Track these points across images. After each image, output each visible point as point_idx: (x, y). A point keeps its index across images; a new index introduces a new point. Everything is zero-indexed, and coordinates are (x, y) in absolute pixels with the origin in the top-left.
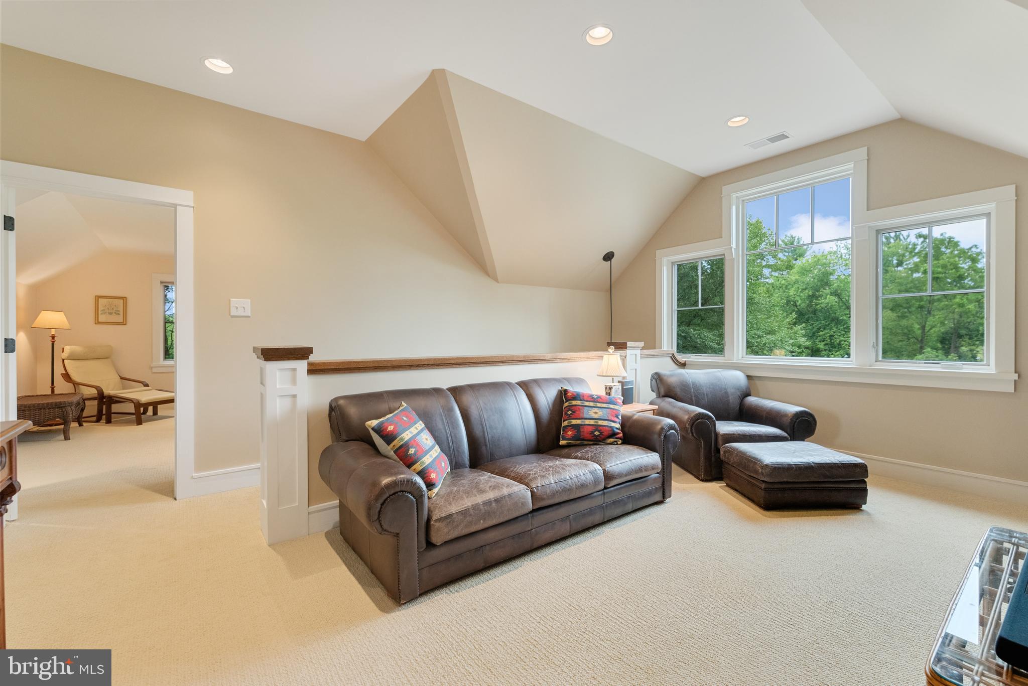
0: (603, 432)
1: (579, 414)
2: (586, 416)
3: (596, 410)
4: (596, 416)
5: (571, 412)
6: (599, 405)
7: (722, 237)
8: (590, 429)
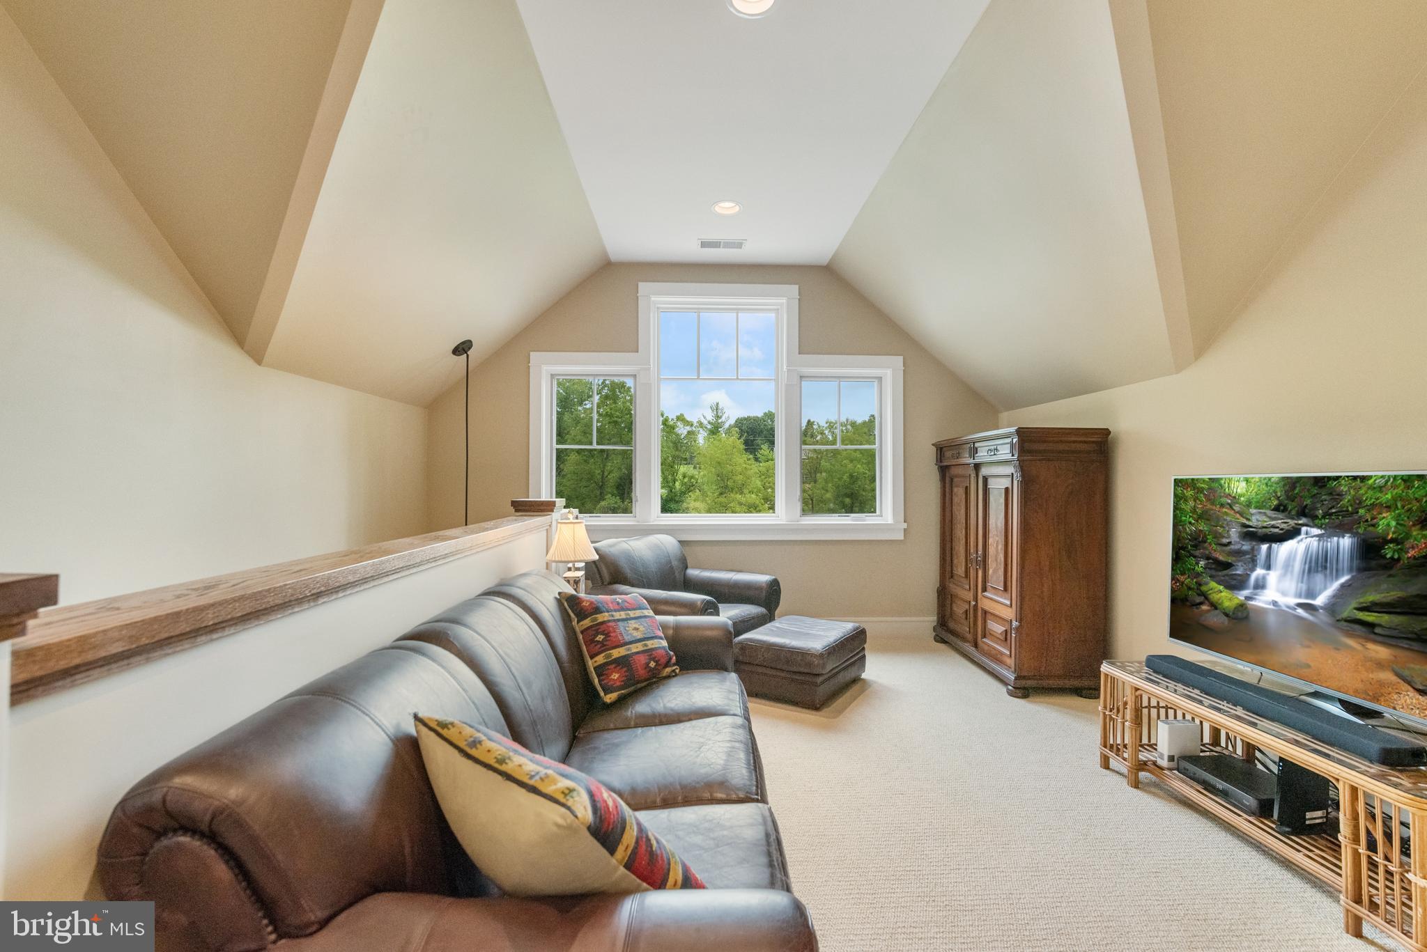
0: (659, 660)
1: (616, 636)
2: (627, 638)
3: (633, 624)
4: (638, 635)
5: (602, 637)
6: (632, 614)
7: (638, 352)
8: (643, 659)
